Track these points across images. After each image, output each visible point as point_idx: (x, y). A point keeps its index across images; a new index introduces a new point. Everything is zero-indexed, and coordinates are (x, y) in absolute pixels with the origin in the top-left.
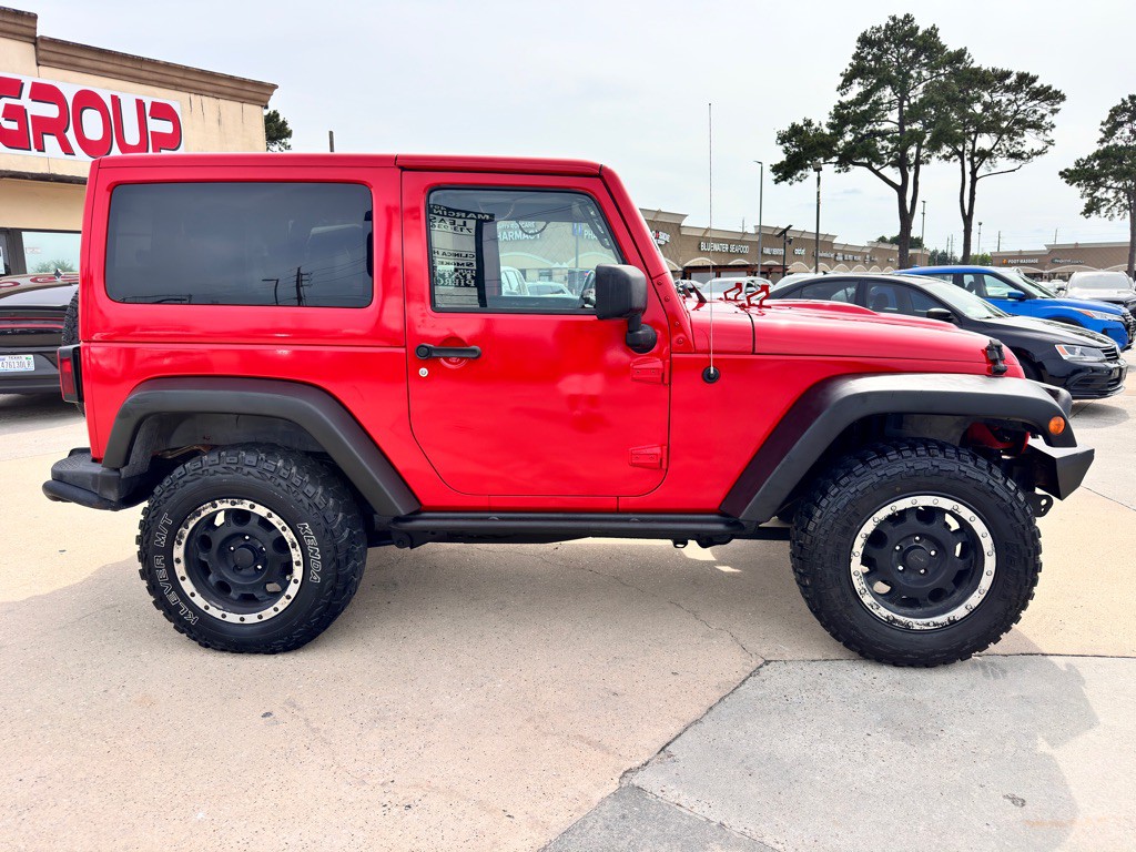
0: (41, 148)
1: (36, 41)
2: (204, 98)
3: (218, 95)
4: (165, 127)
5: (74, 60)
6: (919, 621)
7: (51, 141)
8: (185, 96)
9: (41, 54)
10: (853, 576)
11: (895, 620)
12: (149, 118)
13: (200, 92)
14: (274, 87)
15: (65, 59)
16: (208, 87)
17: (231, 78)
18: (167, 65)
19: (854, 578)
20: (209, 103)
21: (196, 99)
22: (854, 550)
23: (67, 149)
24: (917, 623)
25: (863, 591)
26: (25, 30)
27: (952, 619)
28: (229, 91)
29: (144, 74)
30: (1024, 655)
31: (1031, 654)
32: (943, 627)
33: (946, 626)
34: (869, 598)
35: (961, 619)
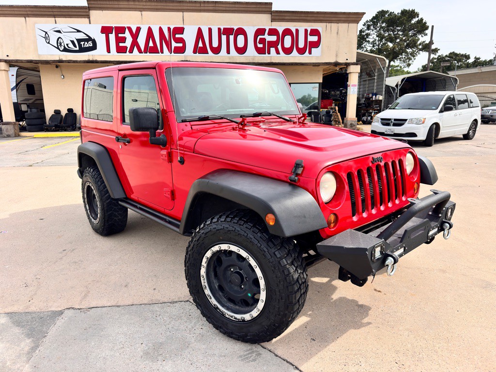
0: (269, 53)
1: (271, 12)
2: (332, 24)
3: (338, 22)
4: (314, 39)
5: (283, 17)
7: (273, 50)
8: (324, 24)
9: (273, 17)
10: (201, 278)
11: (217, 308)
12: (309, 36)
13: (330, 22)
14: (364, 13)
15: (281, 18)
16: (334, 19)
17: (344, 13)
18: (318, 13)
19: (202, 279)
20: (334, 26)
21: (329, 25)
23: (278, 52)
25: (205, 287)
26: (268, 10)
27: (243, 319)
28: (343, 19)
29: (309, 18)
30: (287, 362)
31: (291, 364)
32: (239, 321)
33: (240, 321)
34: (207, 292)
35: (247, 321)
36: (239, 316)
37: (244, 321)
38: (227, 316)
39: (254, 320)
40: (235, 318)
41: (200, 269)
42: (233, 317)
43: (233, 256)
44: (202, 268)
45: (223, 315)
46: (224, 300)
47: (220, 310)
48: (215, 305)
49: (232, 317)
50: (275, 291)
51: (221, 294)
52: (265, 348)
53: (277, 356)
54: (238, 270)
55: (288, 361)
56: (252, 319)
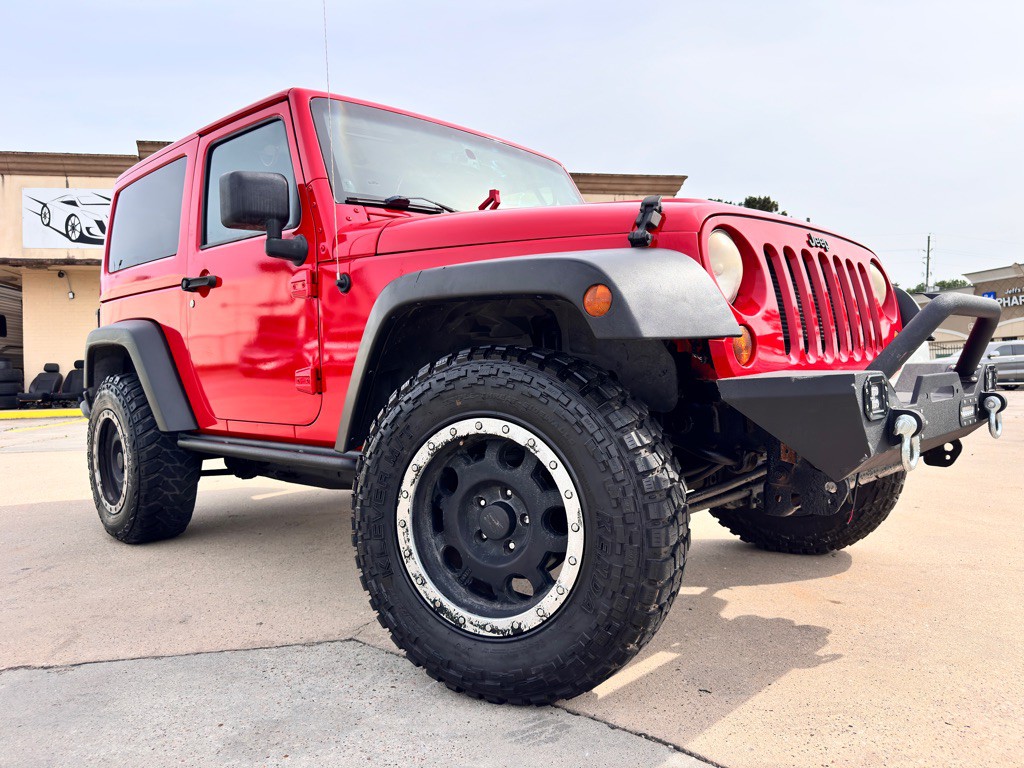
3: (637, 191)
6: (475, 618)
10: (399, 528)
11: (442, 608)
13: (623, 191)
14: (685, 178)
16: (628, 187)
17: (648, 177)
19: (400, 531)
22: (403, 488)
24: (472, 621)
25: (407, 553)
27: (516, 627)
28: (646, 187)
30: (647, 737)
31: (659, 741)
32: (504, 637)
33: (509, 636)
34: (414, 566)
35: (530, 630)
36: (504, 623)
37: (518, 632)
38: (470, 628)
39: (549, 622)
40: (493, 630)
41: (397, 503)
42: (488, 628)
43: (486, 457)
44: (401, 500)
45: (457, 627)
46: (460, 591)
47: (449, 614)
48: (434, 602)
49: (483, 627)
50: (611, 521)
51: (450, 575)
52: (578, 715)
53: (613, 727)
54: (501, 500)
55: (650, 735)
56: (544, 622)
